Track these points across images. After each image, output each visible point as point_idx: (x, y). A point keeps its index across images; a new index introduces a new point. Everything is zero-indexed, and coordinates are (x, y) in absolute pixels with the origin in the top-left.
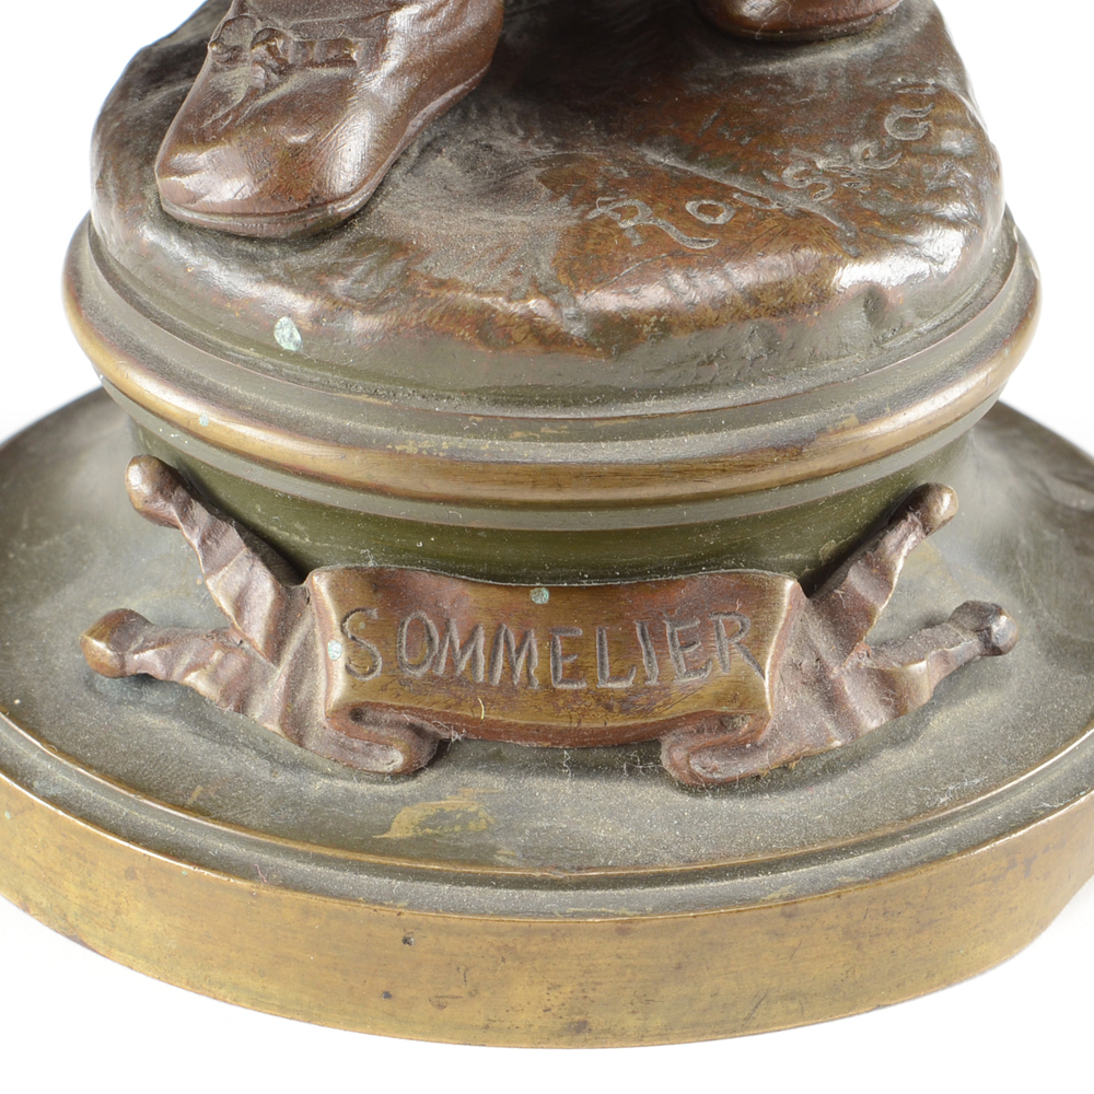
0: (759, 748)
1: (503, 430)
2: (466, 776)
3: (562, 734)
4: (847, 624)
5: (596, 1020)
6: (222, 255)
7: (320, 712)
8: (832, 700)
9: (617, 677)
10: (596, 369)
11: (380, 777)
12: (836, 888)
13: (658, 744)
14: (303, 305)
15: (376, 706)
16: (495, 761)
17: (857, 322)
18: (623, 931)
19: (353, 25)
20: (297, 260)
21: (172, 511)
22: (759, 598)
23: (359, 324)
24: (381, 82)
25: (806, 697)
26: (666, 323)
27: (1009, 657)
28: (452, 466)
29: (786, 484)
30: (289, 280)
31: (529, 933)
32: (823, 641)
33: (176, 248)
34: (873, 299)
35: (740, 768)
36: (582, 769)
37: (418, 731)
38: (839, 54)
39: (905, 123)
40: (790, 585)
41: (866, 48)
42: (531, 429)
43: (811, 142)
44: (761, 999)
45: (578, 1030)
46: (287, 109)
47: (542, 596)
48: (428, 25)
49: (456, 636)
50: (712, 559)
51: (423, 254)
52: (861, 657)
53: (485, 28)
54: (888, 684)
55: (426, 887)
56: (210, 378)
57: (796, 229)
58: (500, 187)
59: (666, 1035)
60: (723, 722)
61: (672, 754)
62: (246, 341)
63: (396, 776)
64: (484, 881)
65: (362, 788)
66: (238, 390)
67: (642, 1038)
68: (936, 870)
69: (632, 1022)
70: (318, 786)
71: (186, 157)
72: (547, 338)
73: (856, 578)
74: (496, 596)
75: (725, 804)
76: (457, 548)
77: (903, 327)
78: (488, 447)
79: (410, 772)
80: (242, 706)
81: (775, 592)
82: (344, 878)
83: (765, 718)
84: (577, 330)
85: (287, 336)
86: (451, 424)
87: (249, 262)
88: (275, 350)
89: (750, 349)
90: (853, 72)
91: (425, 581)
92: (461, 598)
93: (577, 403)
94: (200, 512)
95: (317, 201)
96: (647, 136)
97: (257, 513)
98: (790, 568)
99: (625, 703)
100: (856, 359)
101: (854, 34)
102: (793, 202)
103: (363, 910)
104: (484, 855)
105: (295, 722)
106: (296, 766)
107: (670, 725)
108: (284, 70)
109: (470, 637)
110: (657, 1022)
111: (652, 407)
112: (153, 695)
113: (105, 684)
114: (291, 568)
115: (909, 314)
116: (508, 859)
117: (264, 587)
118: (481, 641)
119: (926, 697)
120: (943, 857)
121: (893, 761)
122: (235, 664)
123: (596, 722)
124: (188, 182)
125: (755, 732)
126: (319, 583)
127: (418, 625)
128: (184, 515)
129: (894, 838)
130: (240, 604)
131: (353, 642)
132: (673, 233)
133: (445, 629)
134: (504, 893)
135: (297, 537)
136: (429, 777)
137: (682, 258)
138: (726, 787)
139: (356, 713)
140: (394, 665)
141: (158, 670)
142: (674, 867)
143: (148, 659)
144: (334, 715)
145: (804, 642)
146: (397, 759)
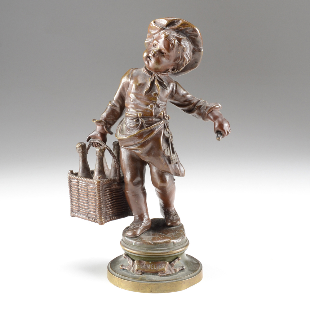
0: (165, 273)
1: (147, 250)
2: (145, 275)
3: (151, 272)
4: (172, 265)
5: (152, 291)
6: (130, 239)
7: (135, 270)
8: (171, 271)
9: (155, 268)
10: (154, 246)
11: (139, 275)
12: (169, 283)
13: (158, 273)
14: (135, 242)
15: (139, 270)
16: (147, 274)
17: (172, 244)
18: (154, 284)
19: (139, 224)
20: (134, 239)
21: (126, 257)
22: (165, 263)
23: (138, 243)
24: (141, 228)
25: (169, 270)
26: (158, 243)
27: (185, 270)
28: (144, 253)
29: (167, 255)
30: (134, 240)
31: (148, 284)
32: (170, 267)
33: (127, 238)
34: (173, 243)
35: (164, 275)
36: (153, 275)
37: (142, 272)
38: (174, 227)
39: (178, 232)
40: (168, 263)
41: (176, 227)
42: (149, 250)
43: (171, 233)
44: (164, 290)
45: (151, 292)
46: (134, 229)
47: (150, 262)
48: (145, 224)
49: (144, 265)
50: (163, 260)
51: (143, 238)
52: (173, 268)
53: (149, 225)
54: (175, 270)
55: (141, 281)
56: (129, 247)
57: (168, 238)
58: (149, 235)
59: (157, 293)
60: (162, 271)
61: (159, 274)
62: (131, 244)
63: (140, 275)
64: (145, 281)
65: (138, 276)
66: (130, 248)
67: (156, 293)
68: (177, 282)
69: (155, 291)
70: (135, 275)
71: (127, 232)
72: (150, 244)
73: (173, 262)
74: (147, 262)
75: (163, 277)
76: (145, 259)
77: (176, 245)
78: (146, 251)
79: (141, 275)
80: (130, 270)
81: (167, 263)
82: (136, 281)
83: (165, 271)
84: (152, 243)
85: (133, 244)
86: (144, 250)
87: (131, 239)
88: (133, 245)
89: (164, 245)
90: (175, 228)
91: (142, 261)
92: (145, 262)
93: (152, 248)
94: (128, 257)
95: (136, 235)
96: (160, 233)
97: (132, 257)
98: (168, 262)
99: (156, 270)
100: (172, 247)
101: (176, 226)
102: (169, 236)
103: (137, 283)
104: (145, 279)
105: (133, 271)
106: (133, 274)
107: (159, 271)
108: (134, 226)
109: (145, 265)
110: (157, 292)
111: (157, 249)
112: (124, 270)
113: (121, 270)
114: (133, 261)
115: (176, 244)
116: (147, 280)
117: (132, 262)
118: (146, 265)
119: (178, 271)
120: (177, 281)
121: (175, 275)
122: (130, 267)
123: (154, 271)
124: (128, 234)
125: (165, 272)
126: (135, 261)
127: (142, 264)
128: (127, 257)
129: (174, 280)
130: (130, 263)
131: (137, 265)
132: (160, 238)
133: (144, 264)
134: (146, 282)
135: (134, 259)
136: (142, 275)
137: (160, 239)
138: (163, 276)
139: (137, 270)
140: (140, 267)
141: (125, 268)
142: (158, 280)
143: (124, 267)
144: (136, 270)
145: (169, 267)
146: (140, 274)
